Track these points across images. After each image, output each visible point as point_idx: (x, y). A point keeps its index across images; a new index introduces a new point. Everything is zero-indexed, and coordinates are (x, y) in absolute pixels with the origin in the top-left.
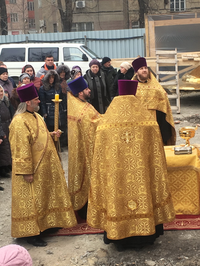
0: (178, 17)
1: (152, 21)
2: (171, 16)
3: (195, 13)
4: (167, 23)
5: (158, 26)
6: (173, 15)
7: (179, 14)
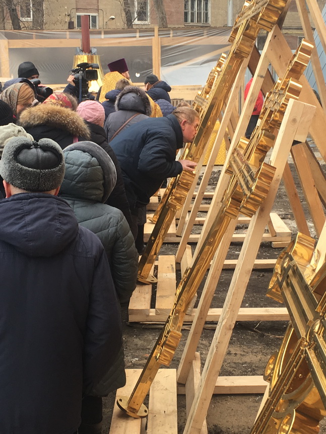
0: (42, 36)
1: (4, 39)
2: (32, 34)
3: (66, 31)
4: (27, 44)
5: (14, 47)
6: (36, 32)
7: (44, 32)
